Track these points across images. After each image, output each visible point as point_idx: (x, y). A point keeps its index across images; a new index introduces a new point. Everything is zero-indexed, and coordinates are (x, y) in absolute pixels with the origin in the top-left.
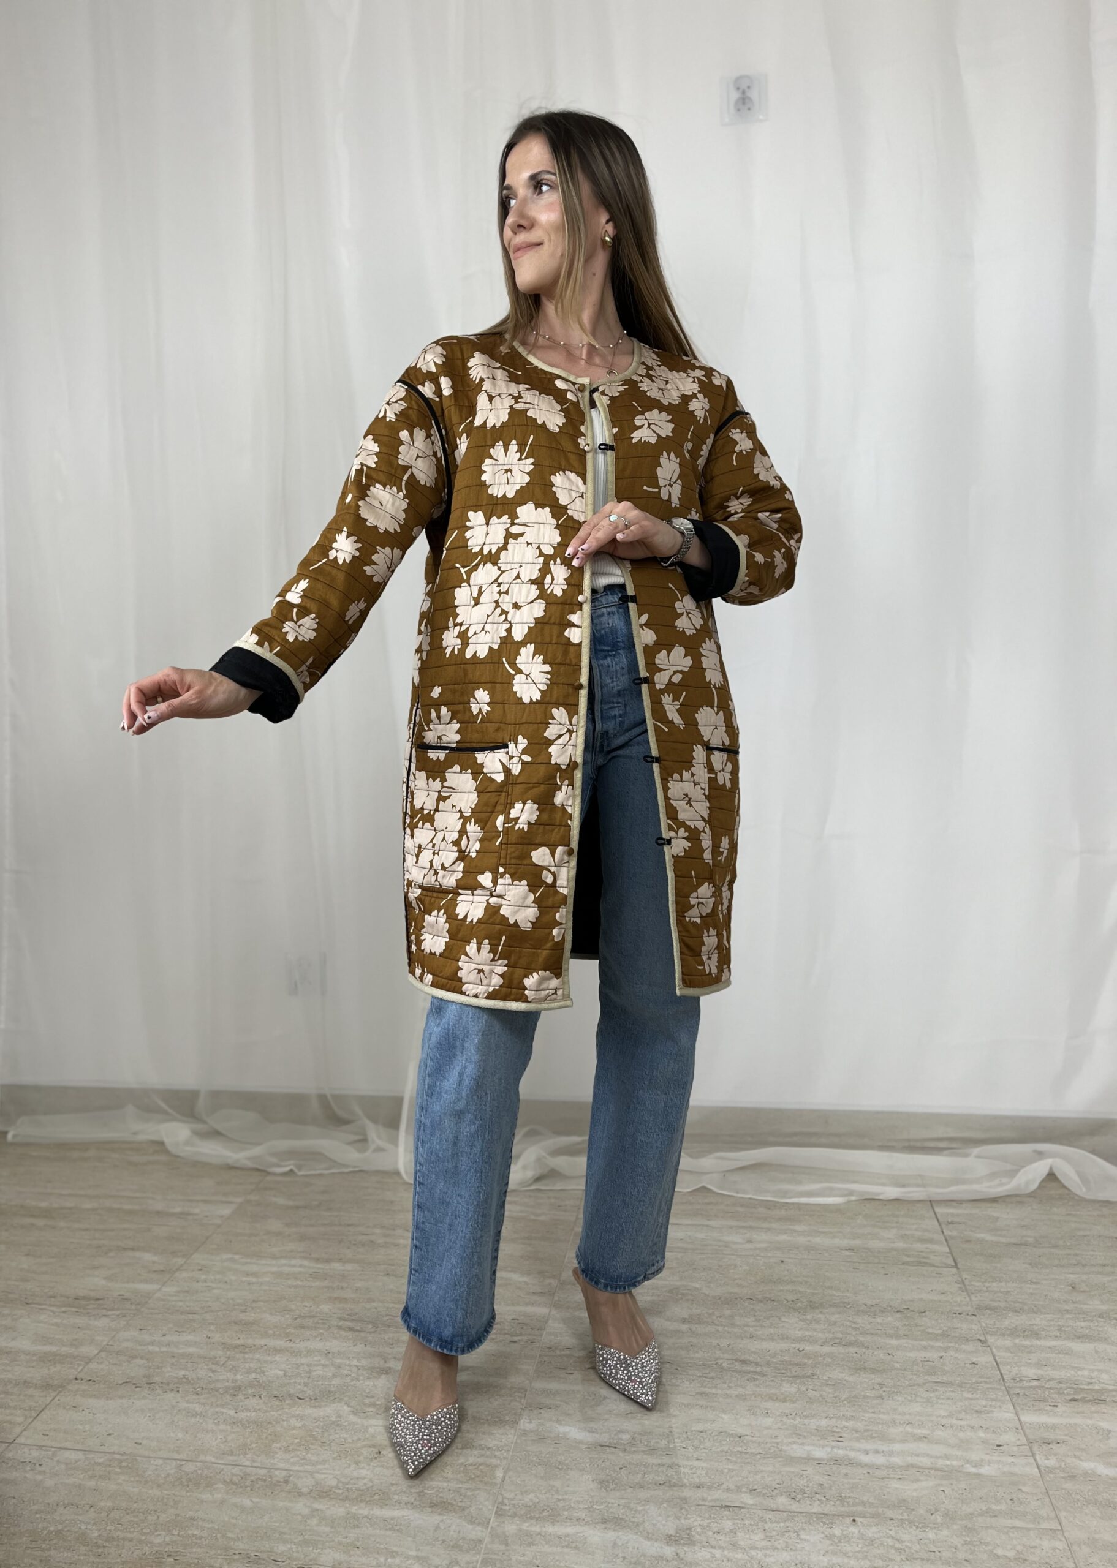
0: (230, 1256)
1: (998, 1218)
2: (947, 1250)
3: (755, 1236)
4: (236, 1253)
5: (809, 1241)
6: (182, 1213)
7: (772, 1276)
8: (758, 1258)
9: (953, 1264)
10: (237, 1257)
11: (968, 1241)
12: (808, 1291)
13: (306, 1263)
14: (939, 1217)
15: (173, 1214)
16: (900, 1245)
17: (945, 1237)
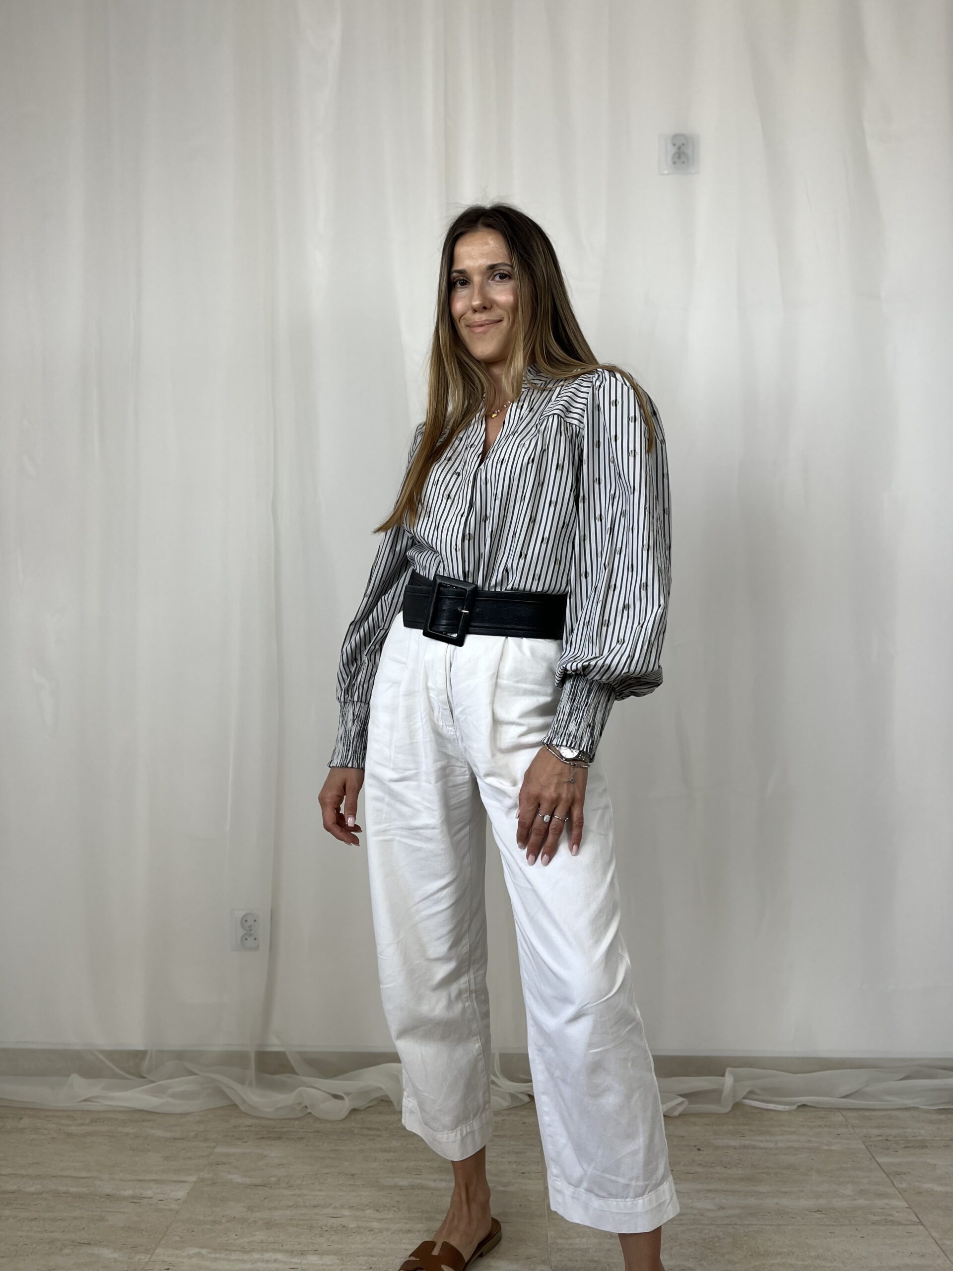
0: (197, 1250)
1: (935, 1165)
2: (907, 1206)
3: (724, 1201)
4: (203, 1248)
5: (777, 1204)
6: (134, 1197)
7: (758, 1248)
8: (738, 1227)
9: (918, 1221)
10: (204, 1251)
11: (920, 1193)
12: (797, 1262)
13: (279, 1256)
14: (883, 1167)
15: (125, 1198)
16: (861, 1202)
17: (897, 1188)
